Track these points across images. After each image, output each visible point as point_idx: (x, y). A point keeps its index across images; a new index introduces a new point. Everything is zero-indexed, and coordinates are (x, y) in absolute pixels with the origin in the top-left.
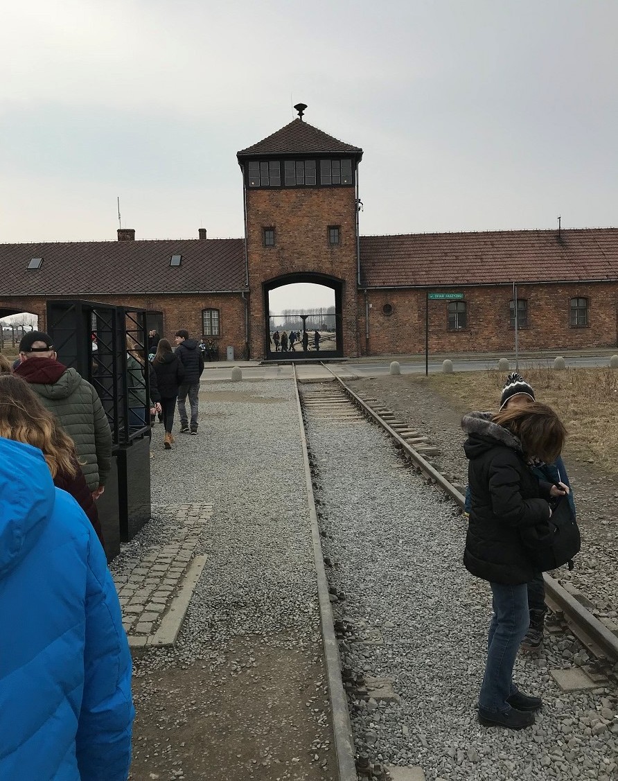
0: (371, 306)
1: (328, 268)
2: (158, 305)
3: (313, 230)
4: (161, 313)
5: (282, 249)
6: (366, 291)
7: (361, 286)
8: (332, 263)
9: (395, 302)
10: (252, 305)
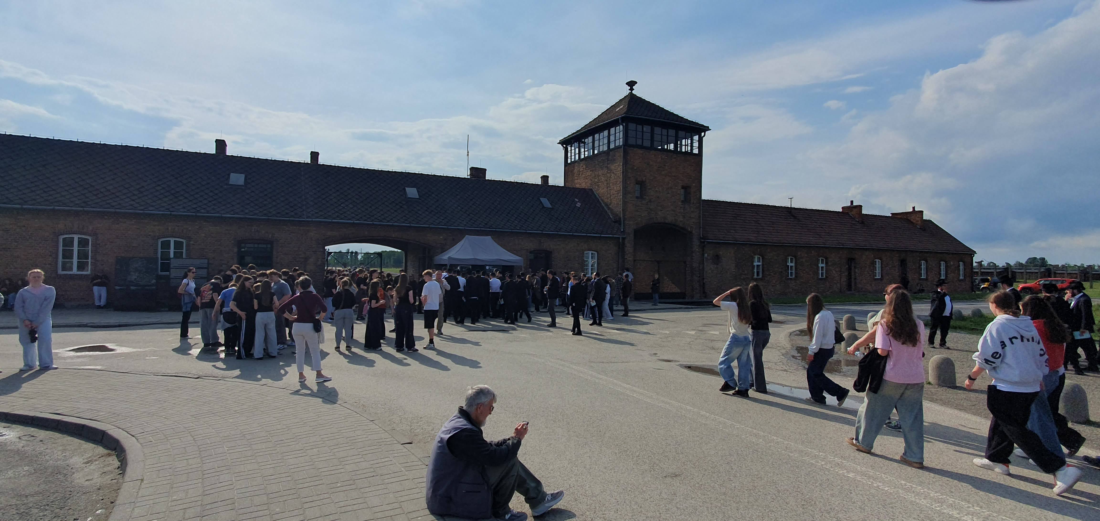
0: (706, 255)
1: (681, 221)
2: (549, 245)
3: (671, 188)
4: (551, 252)
5: (650, 201)
6: (706, 243)
7: (703, 238)
8: (684, 217)
9: (721, 253)
10: (626, 249)
